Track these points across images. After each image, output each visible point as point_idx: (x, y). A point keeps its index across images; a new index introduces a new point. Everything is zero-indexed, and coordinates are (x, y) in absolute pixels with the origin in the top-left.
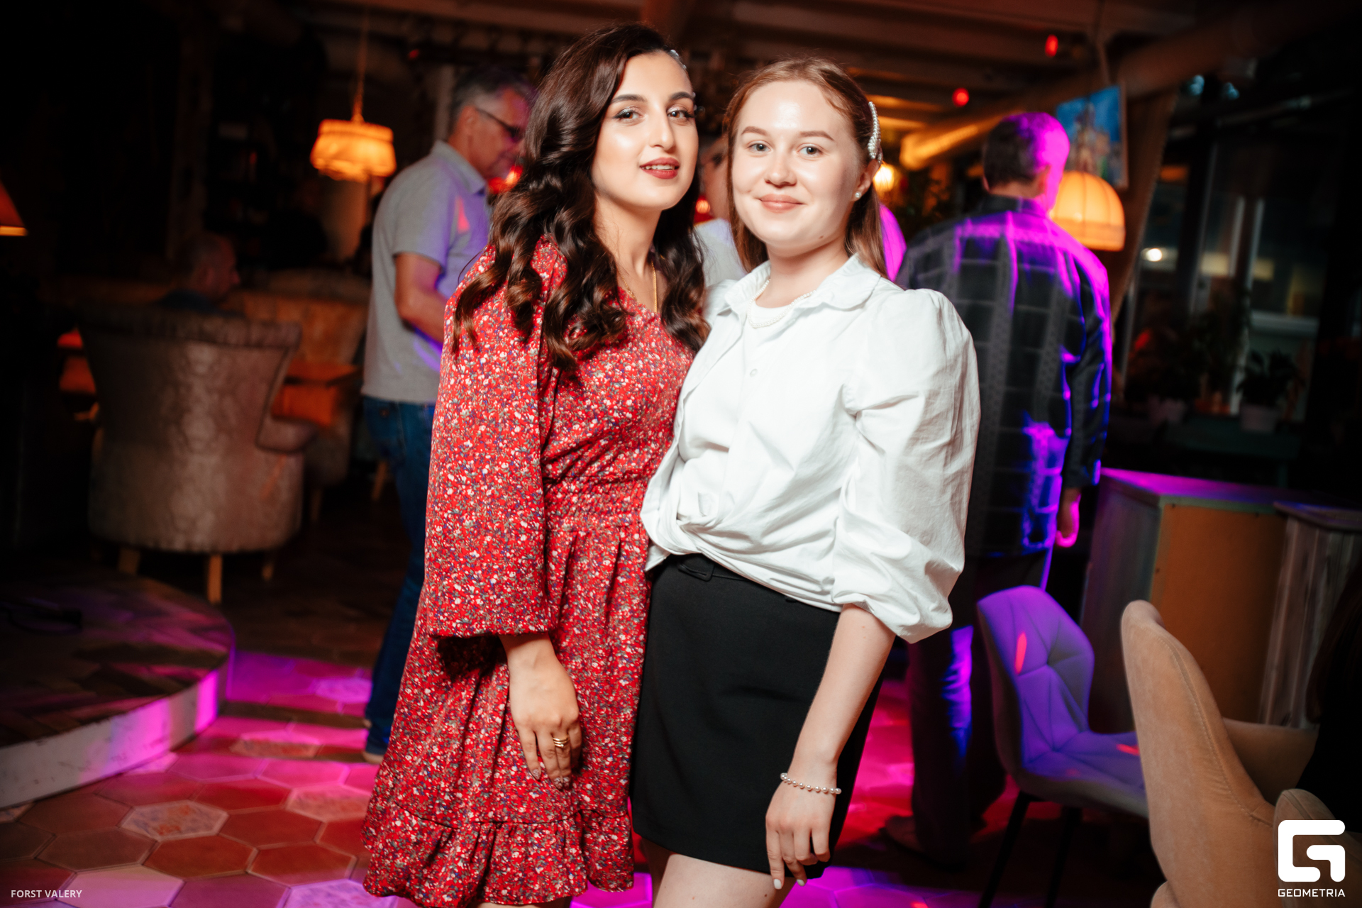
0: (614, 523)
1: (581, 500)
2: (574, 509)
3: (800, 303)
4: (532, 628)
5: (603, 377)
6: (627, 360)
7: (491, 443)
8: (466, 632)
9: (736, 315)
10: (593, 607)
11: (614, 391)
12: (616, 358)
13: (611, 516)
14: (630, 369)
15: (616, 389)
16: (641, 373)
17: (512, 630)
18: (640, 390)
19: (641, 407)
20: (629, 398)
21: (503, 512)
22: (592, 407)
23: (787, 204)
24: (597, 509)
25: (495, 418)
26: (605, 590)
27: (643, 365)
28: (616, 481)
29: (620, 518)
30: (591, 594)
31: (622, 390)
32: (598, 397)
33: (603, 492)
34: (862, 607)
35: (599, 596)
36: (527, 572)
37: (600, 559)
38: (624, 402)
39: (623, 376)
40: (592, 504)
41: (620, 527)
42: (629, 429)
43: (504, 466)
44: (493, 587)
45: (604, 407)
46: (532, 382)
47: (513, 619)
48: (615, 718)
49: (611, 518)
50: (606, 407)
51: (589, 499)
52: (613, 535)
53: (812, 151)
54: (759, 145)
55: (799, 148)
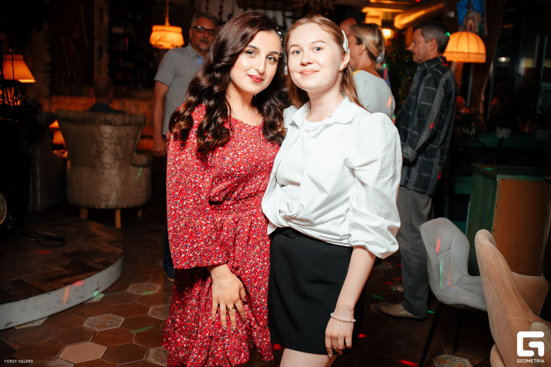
0: (249, 214)
1: (234, 207)
2: (232, 211)
3: (325, 122)
4: (215, 262)
5: (229, 159)
6: (238, 150)
7: (185, 192)
8: (188, 267)
10: (242, 249)
11: (235, 164)
12: (234, 150)
13: (247, 211)
14: (240, 154)
15: (235, 163)
16: (245, 154)
17: (207, 264)
18: (246, 161)
19: (248, 168)
20: (242, 166)
21: (194, 219)
22: (227, 172)
24: (241, 210)
25: (185, 182)
26: (246, 241)
27: (247, 150)
28: (246, 198)
29: (251, 212)
30: (241, 243)
31: (238, 163)
32: (229, 168)
33: (242, 203)
35: (244, 244)
36: (209, 241)
37: (243, 229)
38: (240, 168)
39: (237, 157)
40: (238, 208)
41: (251, 215)
42: (245, 178)
43: (192, 200)
44: (195, 249)
45: (232, 171)
46: (195, 167)
47: (206, 260)
48: (258, 292)
49: (247, 212)
50: (233, 171)
51: (237, 206)
52: (249, 219)
53: (319, 49)
54: (297, 51)
55: (313, 49)
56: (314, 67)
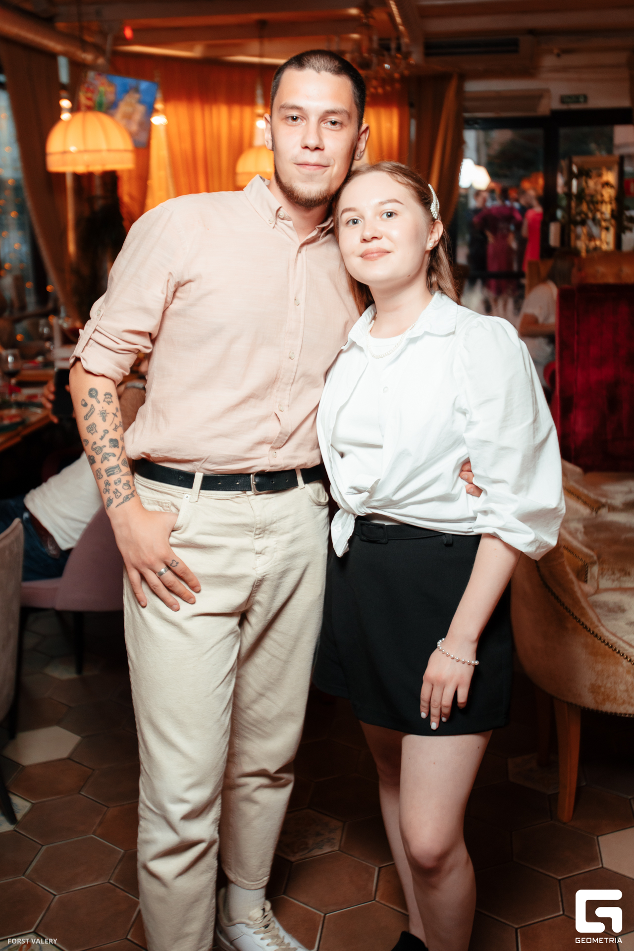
3: (408, 334)
9: (361, 349)
23: (380, 253)
34: (493, 536)
53: (390, 215)
54: (354, 220)
55: (381, 215)
56: (383, 244)
